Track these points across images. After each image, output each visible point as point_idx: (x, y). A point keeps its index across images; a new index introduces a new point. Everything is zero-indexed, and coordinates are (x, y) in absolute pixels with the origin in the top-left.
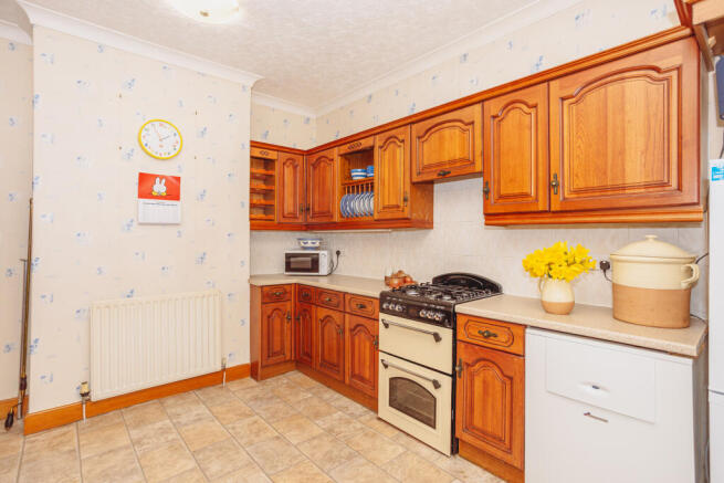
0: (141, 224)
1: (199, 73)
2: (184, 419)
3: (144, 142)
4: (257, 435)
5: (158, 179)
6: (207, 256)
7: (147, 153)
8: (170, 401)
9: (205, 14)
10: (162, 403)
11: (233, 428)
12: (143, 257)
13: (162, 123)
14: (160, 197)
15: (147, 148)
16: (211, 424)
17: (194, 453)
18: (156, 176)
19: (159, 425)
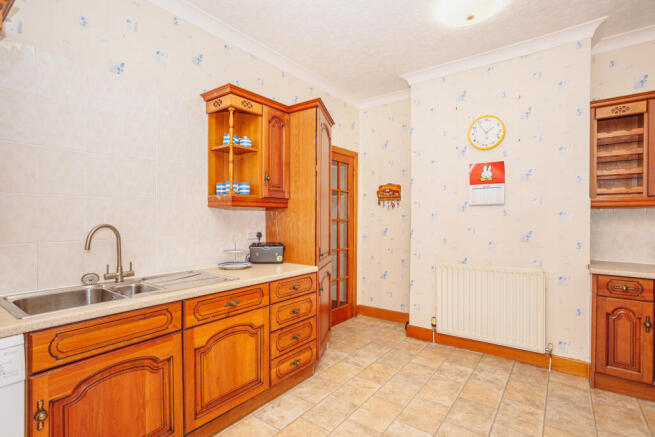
0: (471, 206)
1: (522, 57)
2: (481, 375)
3: (473, 138)
4: (520, 423)
5: (485, 167)
6: (532, 235)
7: (475, 147)
8: (489, 359)
9: (470, 18)
10: (482, 357)
11: (507, 404)
12: (474, 232)
13: (486, 118)
14: (487, 182)
15: (475, 143)
16: (496, 390)
17: (459, 399)
18: (484, 164)
19: (463, 368)
